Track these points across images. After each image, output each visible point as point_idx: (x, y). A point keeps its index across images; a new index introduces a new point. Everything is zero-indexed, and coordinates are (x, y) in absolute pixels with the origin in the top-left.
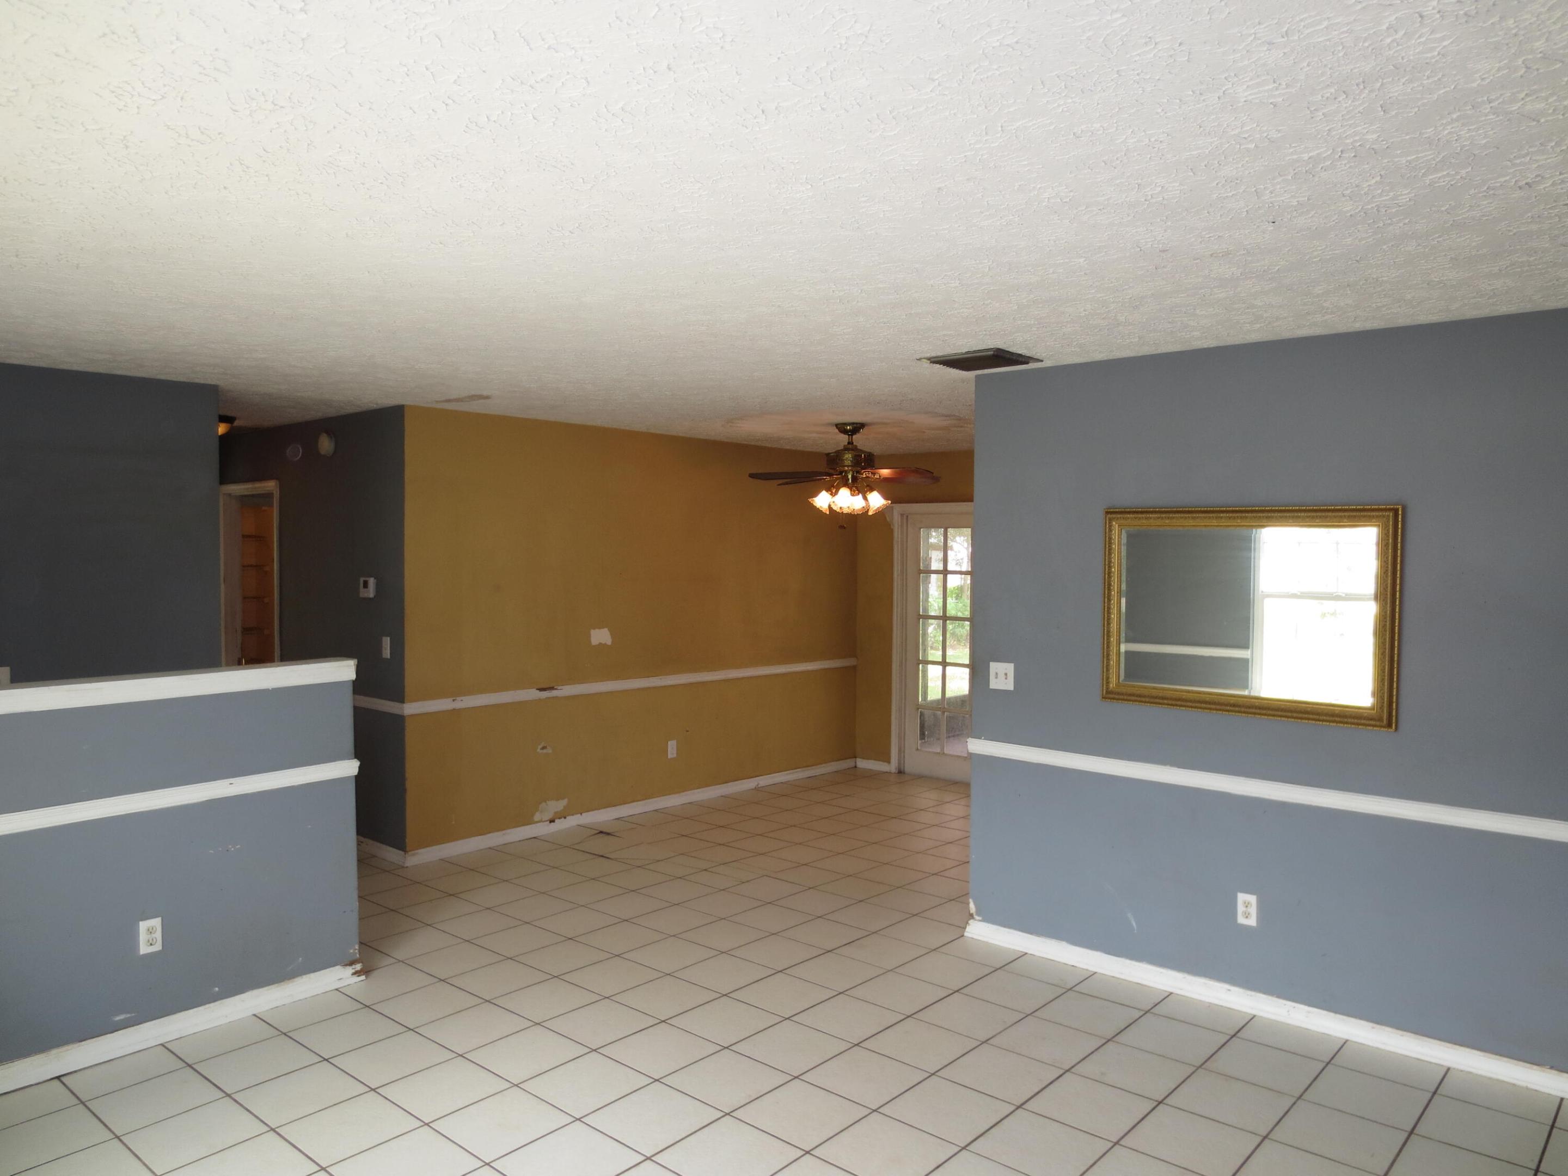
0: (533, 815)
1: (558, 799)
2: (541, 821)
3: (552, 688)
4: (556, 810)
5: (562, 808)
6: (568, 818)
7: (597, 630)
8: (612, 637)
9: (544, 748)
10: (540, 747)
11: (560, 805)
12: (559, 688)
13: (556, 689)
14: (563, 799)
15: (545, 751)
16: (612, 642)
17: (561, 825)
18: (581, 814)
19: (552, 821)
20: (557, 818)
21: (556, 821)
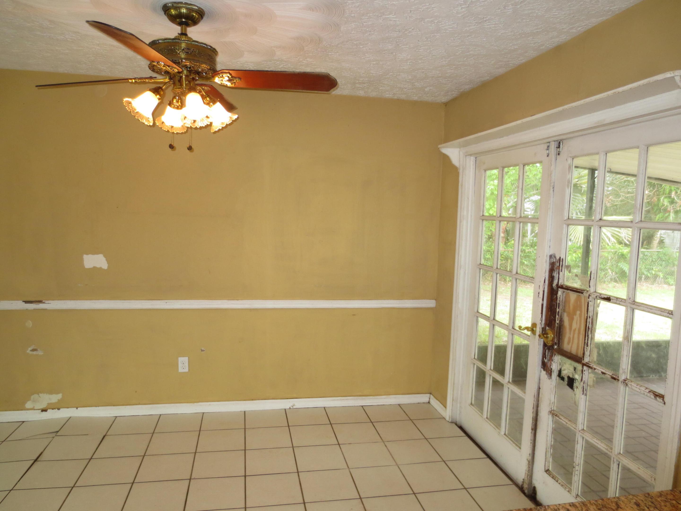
0: (24, 403)
1: (51, 392)
2: (33, 409)
3: (40, 302)
4: (50, 402)
5: (57, 401)
6: (61, 409)
7: (90, 256)
8: (108, 263)
9: (33, 350)
10: (30, 349)
11: (55, 398)
12: (47, 302)
13: (44, 303)
14: (58, 393)
15: (35, 353)
16: (108, 267)
17: (51, 414)
18: (77, 409)
19: (44, 410)
20: (50, 409)
21: (48, 410)
